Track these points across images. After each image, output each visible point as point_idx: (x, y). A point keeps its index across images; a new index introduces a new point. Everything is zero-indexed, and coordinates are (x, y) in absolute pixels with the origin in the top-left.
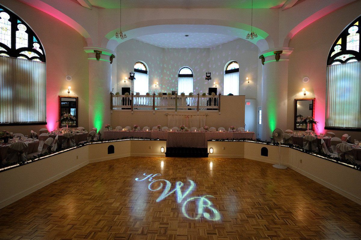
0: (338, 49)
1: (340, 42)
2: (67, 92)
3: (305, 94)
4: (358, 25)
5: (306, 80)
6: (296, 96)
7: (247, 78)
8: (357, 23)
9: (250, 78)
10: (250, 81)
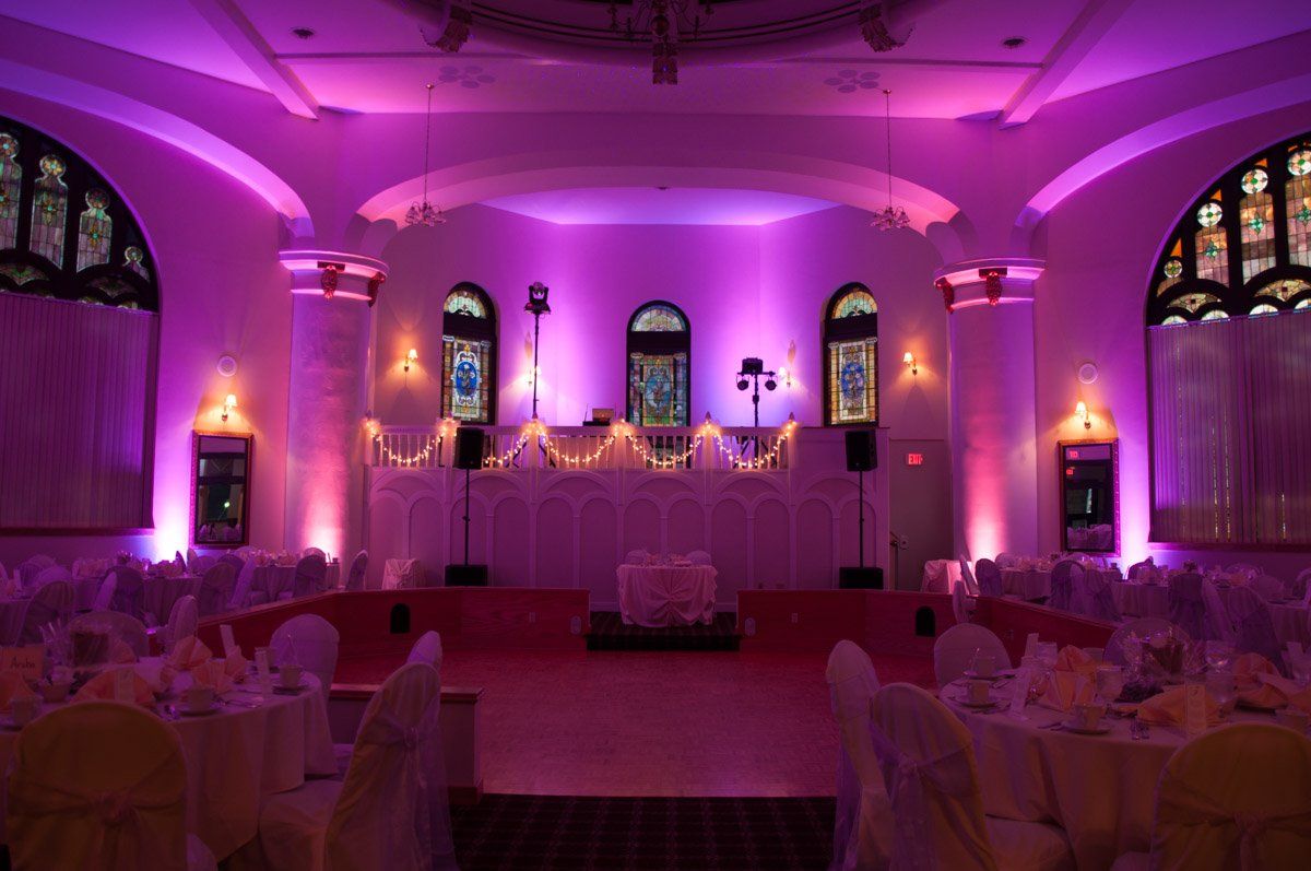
0: (1173, 272)
1: (1177, 251)
2: (220, 418)
3: (1088, 425)
4: (1220, 199)
5: (1089, 377)
6: (1058, 431)
7: (908, 357)
8: (1218, 196)
9: (920, 356)
10: (921, 369)
